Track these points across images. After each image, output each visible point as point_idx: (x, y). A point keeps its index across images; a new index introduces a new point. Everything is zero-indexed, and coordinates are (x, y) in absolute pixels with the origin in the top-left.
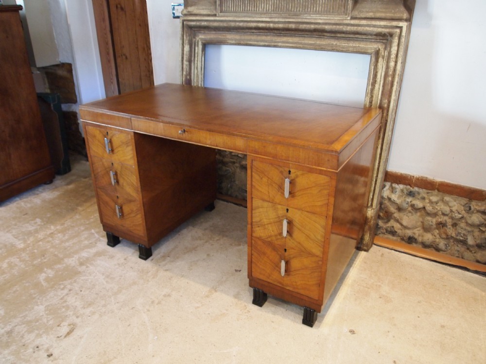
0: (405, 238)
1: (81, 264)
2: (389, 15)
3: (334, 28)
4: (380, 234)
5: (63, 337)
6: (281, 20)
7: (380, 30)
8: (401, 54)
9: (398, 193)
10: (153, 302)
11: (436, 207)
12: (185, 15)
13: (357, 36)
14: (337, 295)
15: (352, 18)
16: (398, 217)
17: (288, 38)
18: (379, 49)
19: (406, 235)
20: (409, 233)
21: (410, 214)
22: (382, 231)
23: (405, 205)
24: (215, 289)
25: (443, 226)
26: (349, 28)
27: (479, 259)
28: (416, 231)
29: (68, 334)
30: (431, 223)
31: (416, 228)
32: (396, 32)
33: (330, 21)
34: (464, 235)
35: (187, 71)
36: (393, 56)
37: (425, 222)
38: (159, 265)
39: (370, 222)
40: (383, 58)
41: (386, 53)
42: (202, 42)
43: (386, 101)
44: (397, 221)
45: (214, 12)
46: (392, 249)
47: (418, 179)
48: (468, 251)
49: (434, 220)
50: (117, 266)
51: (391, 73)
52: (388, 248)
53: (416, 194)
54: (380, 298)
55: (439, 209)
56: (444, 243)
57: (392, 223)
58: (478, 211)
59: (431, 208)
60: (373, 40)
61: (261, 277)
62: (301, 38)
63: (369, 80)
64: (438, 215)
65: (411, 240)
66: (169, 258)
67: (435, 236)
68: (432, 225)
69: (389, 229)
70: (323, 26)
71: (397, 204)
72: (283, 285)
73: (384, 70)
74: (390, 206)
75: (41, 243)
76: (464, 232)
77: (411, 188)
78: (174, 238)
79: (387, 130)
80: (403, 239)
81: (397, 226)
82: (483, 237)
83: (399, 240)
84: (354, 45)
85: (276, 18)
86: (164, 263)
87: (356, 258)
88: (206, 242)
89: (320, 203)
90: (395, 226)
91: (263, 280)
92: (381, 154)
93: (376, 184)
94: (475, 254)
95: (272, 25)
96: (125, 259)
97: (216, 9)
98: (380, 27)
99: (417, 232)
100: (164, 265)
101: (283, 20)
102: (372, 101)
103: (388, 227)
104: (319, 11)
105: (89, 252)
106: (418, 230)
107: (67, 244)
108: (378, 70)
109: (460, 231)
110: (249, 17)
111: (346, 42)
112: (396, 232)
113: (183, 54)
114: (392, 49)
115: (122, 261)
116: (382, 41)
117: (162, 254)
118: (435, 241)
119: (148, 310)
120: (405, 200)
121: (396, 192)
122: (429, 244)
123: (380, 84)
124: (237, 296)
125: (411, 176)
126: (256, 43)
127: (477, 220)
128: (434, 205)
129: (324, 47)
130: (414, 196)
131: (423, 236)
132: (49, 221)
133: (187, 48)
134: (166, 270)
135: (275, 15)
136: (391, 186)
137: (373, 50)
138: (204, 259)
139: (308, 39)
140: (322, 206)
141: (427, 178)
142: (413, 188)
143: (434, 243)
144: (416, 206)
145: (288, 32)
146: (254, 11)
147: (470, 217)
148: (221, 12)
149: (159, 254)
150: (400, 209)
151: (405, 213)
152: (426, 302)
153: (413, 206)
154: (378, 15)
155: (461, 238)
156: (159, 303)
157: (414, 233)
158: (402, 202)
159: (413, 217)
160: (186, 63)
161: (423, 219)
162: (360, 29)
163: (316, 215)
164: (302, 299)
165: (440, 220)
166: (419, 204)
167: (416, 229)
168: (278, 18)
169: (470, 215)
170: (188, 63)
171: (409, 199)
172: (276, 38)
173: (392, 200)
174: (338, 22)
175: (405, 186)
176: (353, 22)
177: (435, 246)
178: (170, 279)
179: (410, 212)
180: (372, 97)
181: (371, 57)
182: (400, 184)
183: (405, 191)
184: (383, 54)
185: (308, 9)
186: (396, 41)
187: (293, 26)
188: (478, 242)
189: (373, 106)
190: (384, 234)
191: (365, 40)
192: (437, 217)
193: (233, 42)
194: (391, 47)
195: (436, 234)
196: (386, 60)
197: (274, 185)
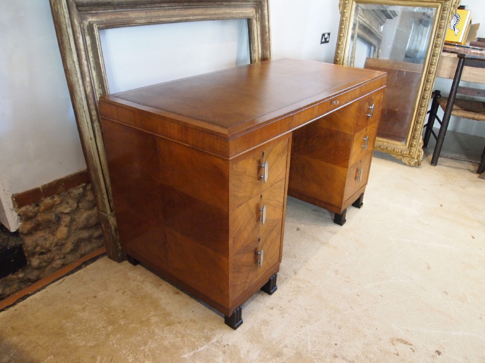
5: (412, 347)
17: (194, 10)
29: (406, 343)
40: (256, 20)
41: (258, 16)
42: (98, 27)
51: (267, 30)
73: (259, 29)
84: (240, 11)
111: (234, 9)
114: (265, 12)
116: (254, 6)
119: (359, 284)
126: (168, 19)
129: (224, 15)
156: (348, 277)
163: (375, 122)
172: (183, 11)
184: (255, 16)
186: (266, 4)
193: (143, 21)
194: (263, 10)
196: (259, 21)
197: (365, 115)
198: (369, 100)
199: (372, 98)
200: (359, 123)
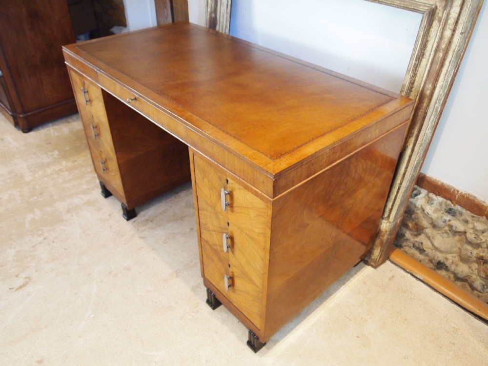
0: (433, 261)
1: (69, 211)
4: (405, 246)
5: (14, 290)
8: (463, 19)
9: (435, 205)
10: (110, 273)
11: (481, 237)
14: (307, 319)
16: (430, 234)
18: (436, 8)
19: (436, 258)
20: (440, 257)
21: (446, 235)
22: (409, 244)
23: (441, 223)
24: (177, 273)
25: (484, 263)
28: (450, 256)
29: (20, 287)
30: (469, 254)
31: (451, 253)
35: (212, 8)
36: (451, 21)
37: (463, 250)
39: (384, 236)
40: (440, 21)
41: (445, 15)
43: (430, 86)
44: (429, 238)
46: (408, 273)
47: (462, 196)
49: (475, 252)
50: (98, 222)
51: (443, 46)
52: (404, 270)
53: (457, 214)
54: (358, 337)
55: (484, 240)
56: (480, 283)
57: (422, 238)
59: (473, 236)
61: (212, 281)
63: (414, 51)
64: (482, 247)
65: (440, 265)
66: (151, 223)
67: (472, 270)
68: (470, 257)
69: (417, 245)
71: (431, 218)
72: (230, 299)
73: (437, 40)
74: (423, 218)
75: (46, 179)
77: (452, 205)
78: (168, 200)
79: (424, 127)
80: (431, 261)
81: (427, 244)
83: (427, 261)
86: (143, 228)
87: (356, 274)
90: (424, 243)
91: (213, 285)
92: (410, 157)
93: (398, 192)
96: (110, 215)
99: (450, 258)
100: (143, 231)
102: (414, 81)
103: (416, 241)
105: (81, 199)
106: (453, 257)
107: (67, 185)
108: (428, 39)
112: (425, 251)
114: (452, 11)
115: (106, 216)
117: (147, 217)
118: (471, 276)
120: (442, 217)
121: (432, 204)
122: (462, 277)
123: (428, 59)
125: (454, 190)
128: (479, 234)
130: (453, 216)
131: (457, 265)
132: (65, 156)
134: (142, 238)
136: (428, 195)
137: (427, 8)
138: (185, 234)
140: (259, 234)
141: (475, 197)
142: (454, 205)
143: (469, 278)
144: (454, 228)
149: (144, 216)
150: (434, 226)
151: (439, 232)
152: (414, 360)
153: (451, 226)
157: (447, 259)
158: (438, 218)
159: (449, 239)
161: (462, 246)
163: (254, 242)
165: (481, 254)
166: (459, 226)
167: (451, 255)
171: (448, 217)
173: (425, 212)
175: (445, 200)
177: (469, 282)
178: (139, 249)
179: (446, 232)
180: (415, 75)
181: (423, 17)
182: (439, 196)
183: (444, 207)
184: (440, 15)
189: (414, 89)
190: (410, 247)
192: (480, 249)
194: (451, 7)
195: (474, 268)
196: (442, 24)
197: (215, 190)
198: (219, 174)
199: (229, 179)
200: (203, 190)
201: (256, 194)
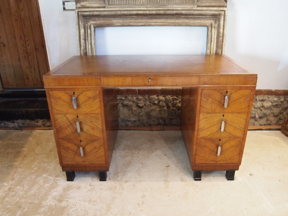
2: (217, 4)
3: (188, 12)
6: (154, 9)
7: (214, 12)
10: (139, 204)
12: (79, 8)
13: (200, 16)
15: (198, 6)
17: (157, 20)
18: (212, 23)
24: (167, 181)
26: (196, 12)
27: (261, 124)
32: (222, 13)
33: (185, 9)
34: (255, 114)
35: (84, 47)
36: (222, 26)
38: (118, 181)
41: (216, 25)
42: (94, 26)
43: (220, 50)
45: (104, 5)
48: (256, 121)
50: (90, 192)
58: (259, 100)
60: (208, 18)
61: (202, 162)
62: (166, 20)
70: (182, 12)
72: (216, 162)
73: (216, 34)
76: (254, 112)
82: (262, 112)
84: (198, 22)
85: (150, 7)
86: (119, 178)
88: (132, 156)
89: (244, 107)
91: (203, 163)
94: (259, 122)
95: (148, 12)
96: (90, 186)
97: (105, 3)
98: (213, 10)
100: (122, 179)
101: (155, 9)
102: (211, 52)
104: (177, 3)
105: (57, 191)
107: (32, 192)
108: (212, 35)
109: (252, 112)
110: (131, 8)
111: (193, 20)
113: (80, 35)
115: (90, 188)
116: (213, 18)
119: (141, 211)
123: (214, 42)
124: (182, 180)
126: (136, 24)
127: (260, 105)
129: (181, 24)
133: (82, 31)
135: (149, 6)
137: (209, 24)
138: (142, 167)
139: (170, 19)
140: (245, 107)
145: (158, 16)
146: (134, 3)
147: (256, 104)
148: (108, 5)
152: (263, 149)
154: (212, 4)
155: (253, 116)
156: (143, 203)
160: (82, 41)
162: (203, 12)
163: (241, 114)
164: (228, 166)
168: (152, 7)
169: (256, 103)
170: (84, 41)
172: (149, 20)
174: (190, 9)
176: (198, 8)
178: (134, 186)
181: (208, 28)
184: (214, 26)
185: (170, 2)
186: (222, 18)
187: (162, 12)
188: (260, 115)
191: (204, 18)
193: (119, 24)
194: (219, 22)
196: (216, 29)
197: (216, 102)
198: (221, 91)
199: (228, 91)
200: (206, 107)
201: (247, 88)
